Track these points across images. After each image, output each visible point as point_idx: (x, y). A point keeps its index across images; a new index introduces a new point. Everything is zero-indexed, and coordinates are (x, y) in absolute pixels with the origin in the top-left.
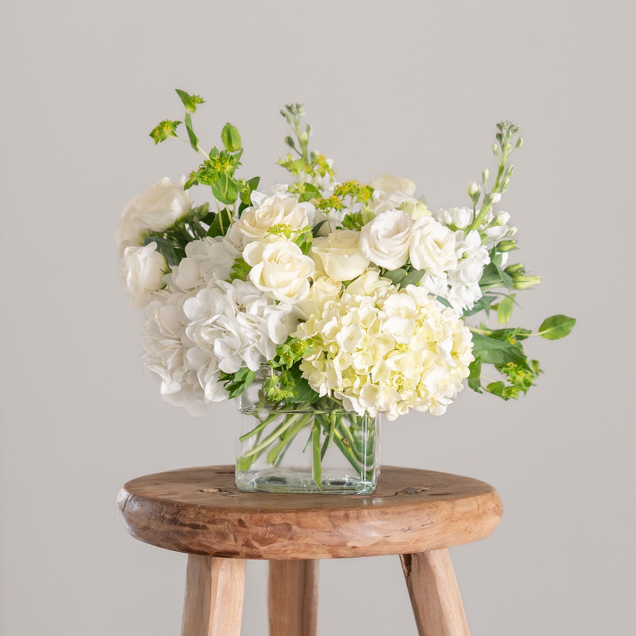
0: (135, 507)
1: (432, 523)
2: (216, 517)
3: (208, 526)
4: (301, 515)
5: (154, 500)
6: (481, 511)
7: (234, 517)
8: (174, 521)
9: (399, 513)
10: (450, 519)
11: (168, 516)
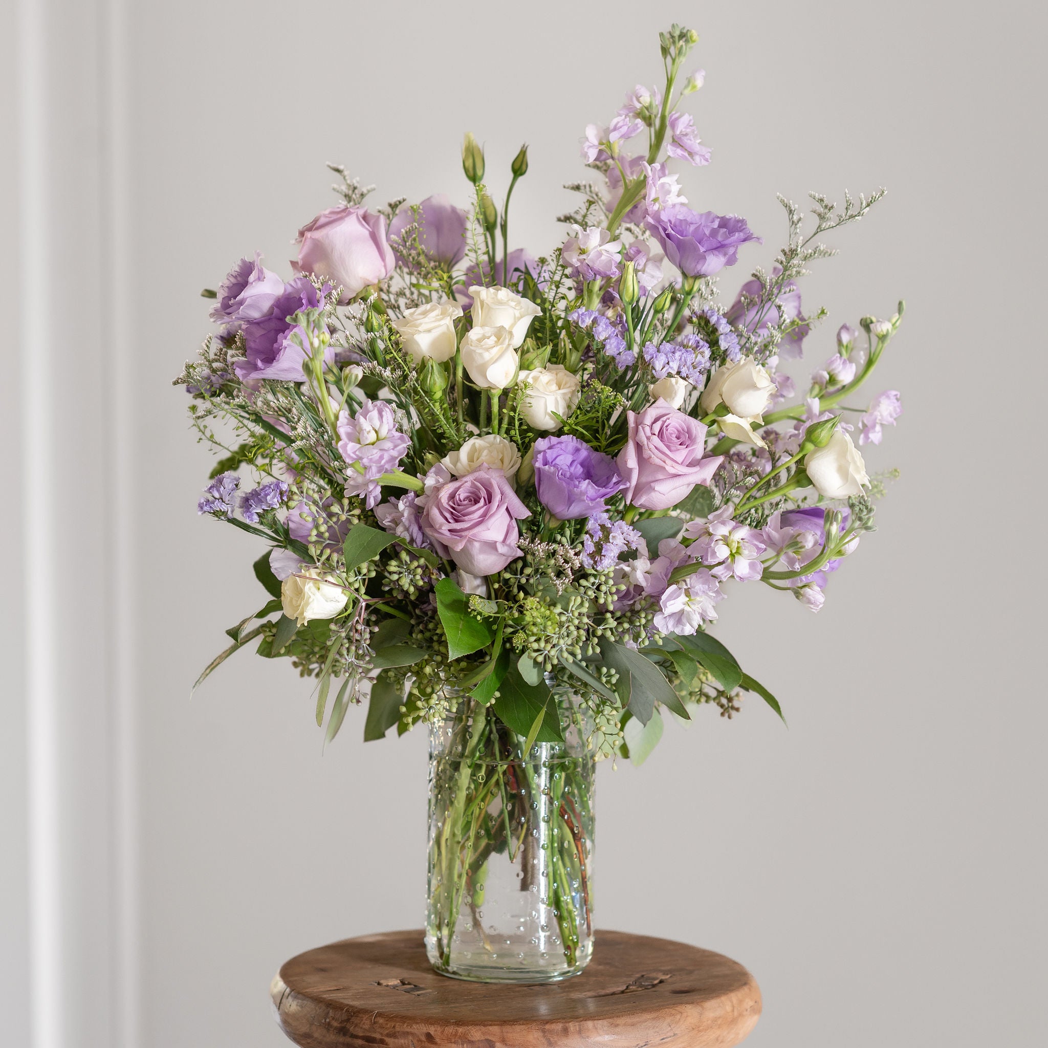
0: (293, 1006)
1: (675, 1035)
2: (397, 1029)
3: (387, 1040)
4: (507, 1028)
5: (317, 1000)
6: (736, 1013)
7: (421, 1029)
8: (343, 1031)
9: (633, 1025)
10: (697, 1029)
11: (335, 1024)
